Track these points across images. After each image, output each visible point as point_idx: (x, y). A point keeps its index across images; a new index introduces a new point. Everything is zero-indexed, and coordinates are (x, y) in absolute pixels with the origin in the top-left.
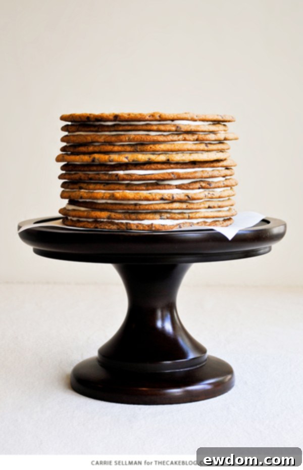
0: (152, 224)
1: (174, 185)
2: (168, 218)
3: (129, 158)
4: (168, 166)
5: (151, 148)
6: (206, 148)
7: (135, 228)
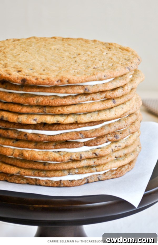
0: (61, 181)
1: (82, 143)
2: (75, 174)
3: (38, 121)
4: (76, 126)
5: (59, 111)
6: (113, 105)
7: (44, 184)
